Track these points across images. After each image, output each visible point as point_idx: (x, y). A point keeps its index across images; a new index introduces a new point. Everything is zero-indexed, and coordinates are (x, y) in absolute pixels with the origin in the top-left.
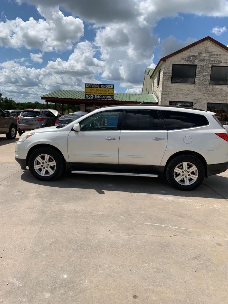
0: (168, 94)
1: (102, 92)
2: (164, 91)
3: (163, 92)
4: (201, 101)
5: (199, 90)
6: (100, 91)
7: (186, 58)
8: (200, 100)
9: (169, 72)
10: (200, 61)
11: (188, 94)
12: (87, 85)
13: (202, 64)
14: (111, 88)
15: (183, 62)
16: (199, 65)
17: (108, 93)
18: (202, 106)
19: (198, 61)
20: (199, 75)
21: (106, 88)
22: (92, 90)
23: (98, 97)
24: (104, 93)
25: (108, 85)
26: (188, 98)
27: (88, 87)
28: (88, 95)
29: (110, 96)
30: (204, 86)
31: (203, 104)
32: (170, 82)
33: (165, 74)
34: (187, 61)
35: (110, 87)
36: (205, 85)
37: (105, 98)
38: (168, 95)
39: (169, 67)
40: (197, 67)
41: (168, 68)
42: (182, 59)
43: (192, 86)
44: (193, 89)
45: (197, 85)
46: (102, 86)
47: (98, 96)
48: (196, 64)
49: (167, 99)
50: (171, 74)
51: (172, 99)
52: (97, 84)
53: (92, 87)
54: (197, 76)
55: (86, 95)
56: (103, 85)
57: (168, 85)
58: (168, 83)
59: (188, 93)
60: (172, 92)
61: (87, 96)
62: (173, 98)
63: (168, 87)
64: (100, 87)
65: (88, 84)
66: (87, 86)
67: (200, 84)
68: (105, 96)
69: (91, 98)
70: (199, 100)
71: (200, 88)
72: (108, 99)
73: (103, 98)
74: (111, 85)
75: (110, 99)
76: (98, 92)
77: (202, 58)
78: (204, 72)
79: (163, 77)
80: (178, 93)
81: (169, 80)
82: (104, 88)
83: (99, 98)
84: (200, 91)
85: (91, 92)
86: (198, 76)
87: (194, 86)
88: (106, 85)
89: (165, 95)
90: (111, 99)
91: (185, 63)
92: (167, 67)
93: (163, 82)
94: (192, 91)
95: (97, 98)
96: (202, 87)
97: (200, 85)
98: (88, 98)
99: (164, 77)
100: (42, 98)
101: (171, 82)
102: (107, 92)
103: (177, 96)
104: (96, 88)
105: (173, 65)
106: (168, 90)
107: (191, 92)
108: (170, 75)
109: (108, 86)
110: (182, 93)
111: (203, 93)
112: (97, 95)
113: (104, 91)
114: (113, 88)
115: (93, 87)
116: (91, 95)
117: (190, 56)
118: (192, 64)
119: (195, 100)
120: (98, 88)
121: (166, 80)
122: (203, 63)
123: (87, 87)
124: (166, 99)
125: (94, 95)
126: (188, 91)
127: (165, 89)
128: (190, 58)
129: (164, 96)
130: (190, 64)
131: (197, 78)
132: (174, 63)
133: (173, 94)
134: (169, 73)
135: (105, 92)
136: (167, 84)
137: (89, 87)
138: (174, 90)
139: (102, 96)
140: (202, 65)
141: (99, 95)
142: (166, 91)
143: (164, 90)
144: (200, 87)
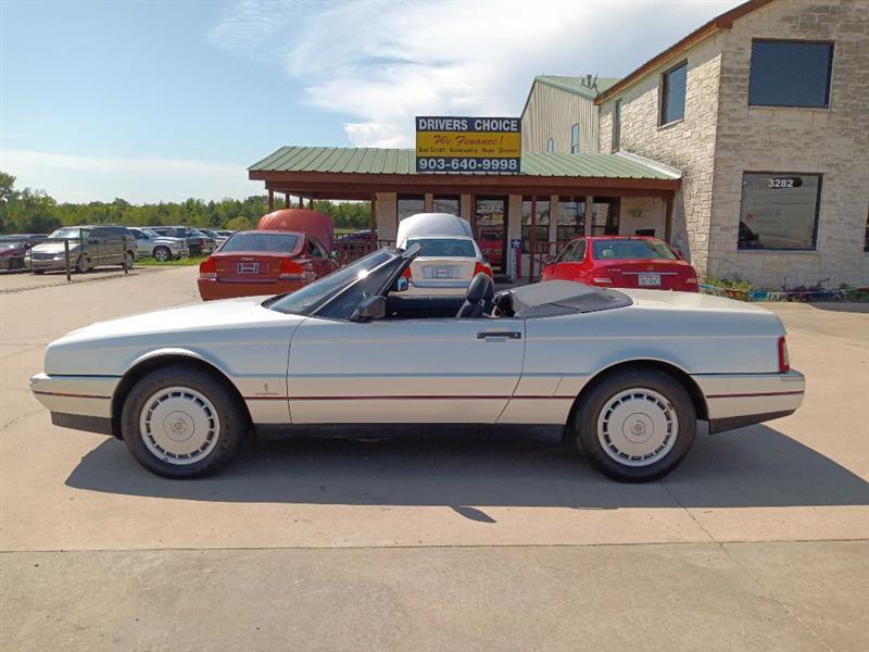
0: (739, 144)
1: (479, 147)
2: (724, 136)
3: (722, 140)
4: (850, 169)
5: (842, 130)
6: (472, 142)
7: (797, 18)
8: (848, 165)
9: (740, 67)
10: (846, 28)
11: (806, 144)
12: (421, 121)
13: (852, 37)
14: (509, 131)
15: (787, 32)
16: (840, 43)
17: (501, 151)
18: (852, 187)
19: (838, 26)
20: (844, 76)
21: (491, 131)
22: (440, 140)
23: (465, 167)
24: (484, 150)
25: (498, 119)
26: (805, 159)
27: (426, 130)
28: (428, 158)
29: (508, 159)
30: (861, 117)
31: (856, 180)
32: (745, 102)
33: (728, 73)
34: (803, 26)
35: (507, 125)
36: (862, 112)
37: (491, 170)
38: (736, 148)
39: (741, 49)
40: (836, 47)
41: (735, 55)
42: (784, 20)
43: (819, 118)
44: (823, 129)
45: (836, 114)
46: (479, 125)
47: (465, 161)
48: (833, 37)
49: (735, 164)
50: (747, 76)
51: (751, 164)
52: (461, 119)
53: (439, 130)
54: (837, 82)
55: (418, 159)
56: (482, 119)
57: (736, 115)
58: (737, 106)
59: (809, 141)
60: (751, 139)
61: (424, 164)
62: (757, 160)
63: (738, 120)
64: (471, 129)
65: (426, 118)
66: (423, 124)
67: (848, 110)
68: (491, 159)
69: (436, 169)
70: (844, 166)
71: (847, 123)
72: (499, 170)
73: (481, 169)
74: (510, 119)
75: (508, 170)
76: (463, 146)
77: (852, 15)
78: (861, 68)
79: (720, 87)
80: (771, 143)
81: (742, 96)
82: (486, 131)
83: (468, 169)
84: (847, 134)
85: (439, 146)
86: (840, 79)
87: (826, 116)
88: (491, 119)
89: (729, 150)
90: (512, 171)
91: (794, 37)
92: (735, 50)
93: (720, 104)
94: (821, 133)
95: (461, 169)
96: (854, 120)
97: (846, 115)
98: (428, 169)
99: (724, 85)
100: (255, 174)
101: (750, 104)
102: (496, 148)
103: (768, 153)
104: (457, 130)
105: (755, 41)
106: (738, 132)
107: (816, 140)
108: (743, 80)
109: (500, 126)
110: (784, 140)
111: (858, 141)
112: (461, 159)
113: (484, 142)
114: (519, 131)
115: (444, 130)
116: (436, 158)
117: (811, 9)
118: (820, 37)
119: (830, 165)
120: (462, 134)
121: (728, 95)
122: (858, 34)
123: (421, 128)
124: (730, 163)
125: (448, 160)
126: (807, 133)
127: (729, 128)
128: (813, 18)
129: (724, 154)
130: (813, 38)
131: (836, 87)
132: (758, 36)
133: (757, 146)
134: (742, 71)
135: (488, 147)
136: (734, 110)
137: (431, 130)
138: (761, 129)
139: (479, 160)
140: (852, 43)
141: (468, 159)
142: (731, 136)
143: (726, 132)
144: (846, 119)
